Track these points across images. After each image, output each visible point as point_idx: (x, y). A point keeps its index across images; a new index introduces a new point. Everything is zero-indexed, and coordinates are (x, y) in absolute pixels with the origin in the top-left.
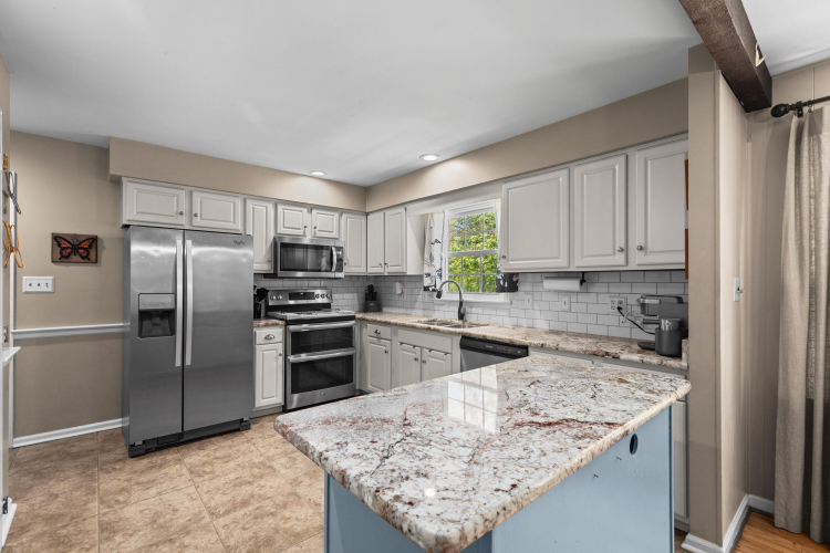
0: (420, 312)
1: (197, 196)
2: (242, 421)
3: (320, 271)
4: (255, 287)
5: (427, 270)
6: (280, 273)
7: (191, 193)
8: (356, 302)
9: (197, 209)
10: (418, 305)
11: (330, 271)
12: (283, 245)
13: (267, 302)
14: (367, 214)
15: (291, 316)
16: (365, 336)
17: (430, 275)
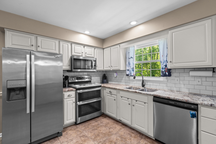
0: (124, 84)
1: (40, 39)
2: (58, 133)
3: (85, 69)
4: (63, 75)
5: (127, 68)
6: (73, 70)
7: (37, 37)
8: (99, 80)
9: (39, 44)
10: (123, 81)
11: (92, 69)
12: (75, 59)
13: (68, 81)
14: (103, 49)
15: (77, 86)
16: (105, 93)
17: (129, 70)
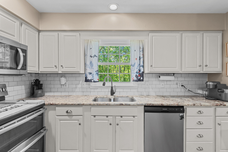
5: (89, 71)
10: (78, 90)
14: (39, 32)
17: (91, 73)
